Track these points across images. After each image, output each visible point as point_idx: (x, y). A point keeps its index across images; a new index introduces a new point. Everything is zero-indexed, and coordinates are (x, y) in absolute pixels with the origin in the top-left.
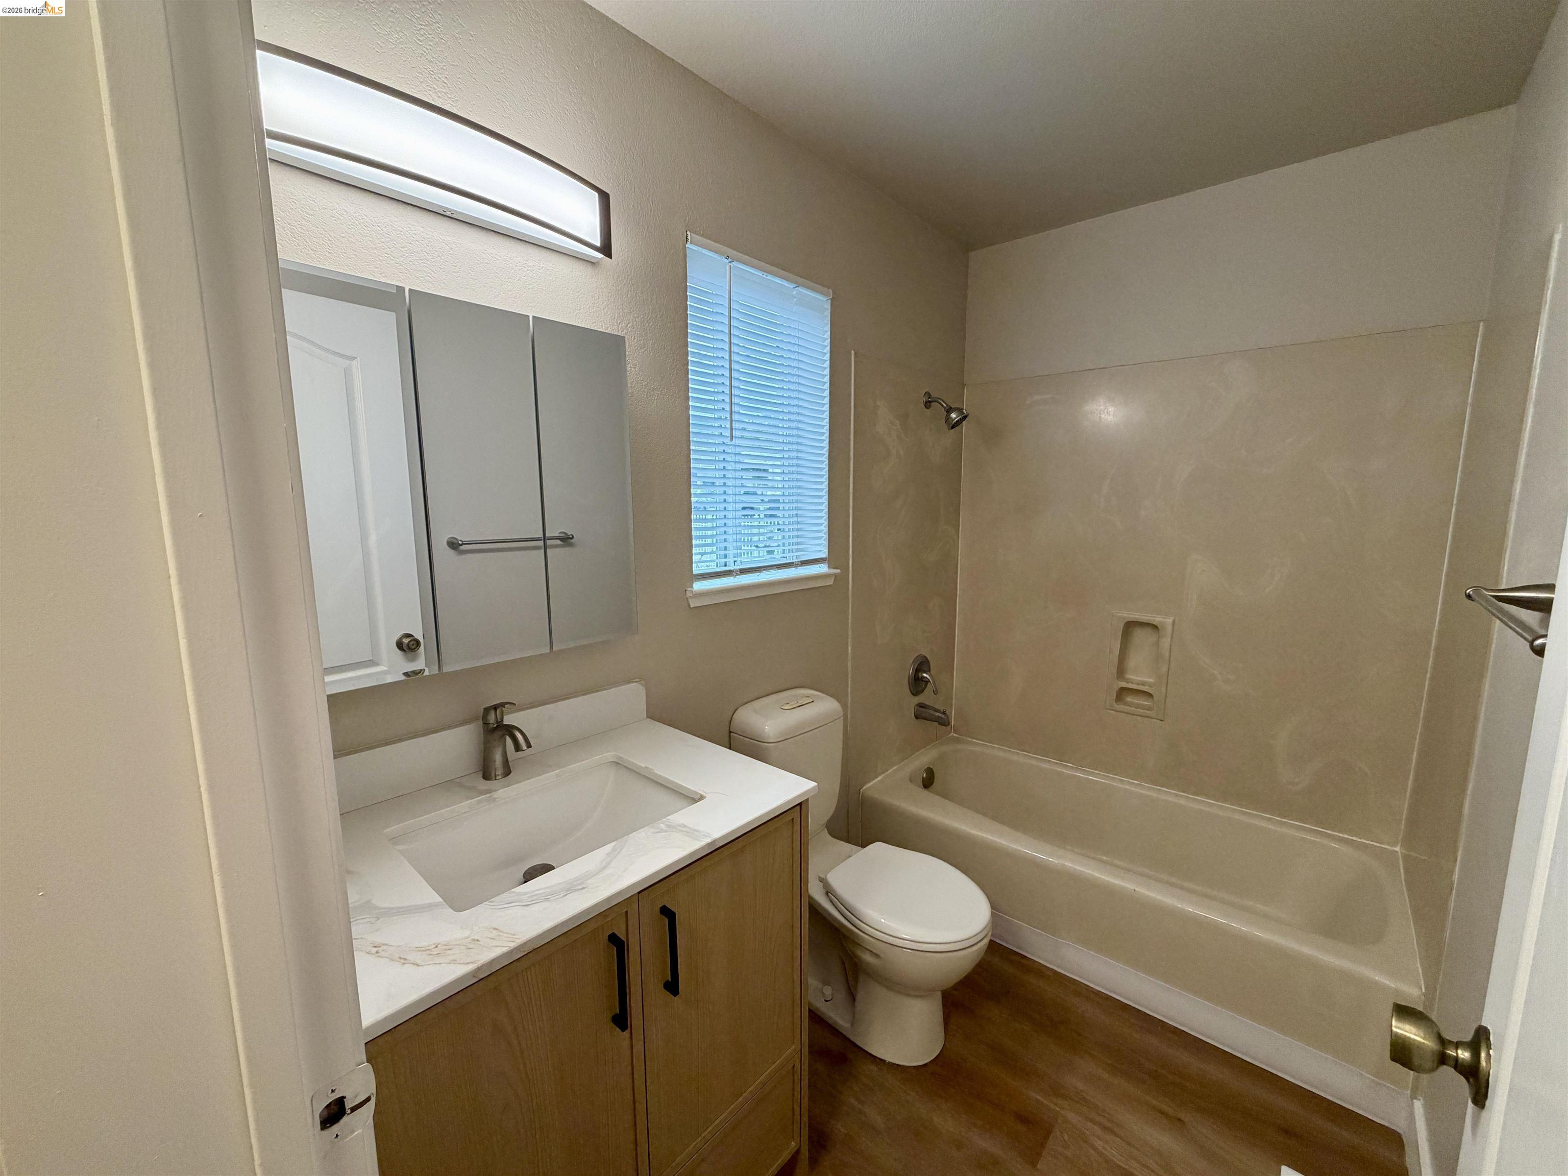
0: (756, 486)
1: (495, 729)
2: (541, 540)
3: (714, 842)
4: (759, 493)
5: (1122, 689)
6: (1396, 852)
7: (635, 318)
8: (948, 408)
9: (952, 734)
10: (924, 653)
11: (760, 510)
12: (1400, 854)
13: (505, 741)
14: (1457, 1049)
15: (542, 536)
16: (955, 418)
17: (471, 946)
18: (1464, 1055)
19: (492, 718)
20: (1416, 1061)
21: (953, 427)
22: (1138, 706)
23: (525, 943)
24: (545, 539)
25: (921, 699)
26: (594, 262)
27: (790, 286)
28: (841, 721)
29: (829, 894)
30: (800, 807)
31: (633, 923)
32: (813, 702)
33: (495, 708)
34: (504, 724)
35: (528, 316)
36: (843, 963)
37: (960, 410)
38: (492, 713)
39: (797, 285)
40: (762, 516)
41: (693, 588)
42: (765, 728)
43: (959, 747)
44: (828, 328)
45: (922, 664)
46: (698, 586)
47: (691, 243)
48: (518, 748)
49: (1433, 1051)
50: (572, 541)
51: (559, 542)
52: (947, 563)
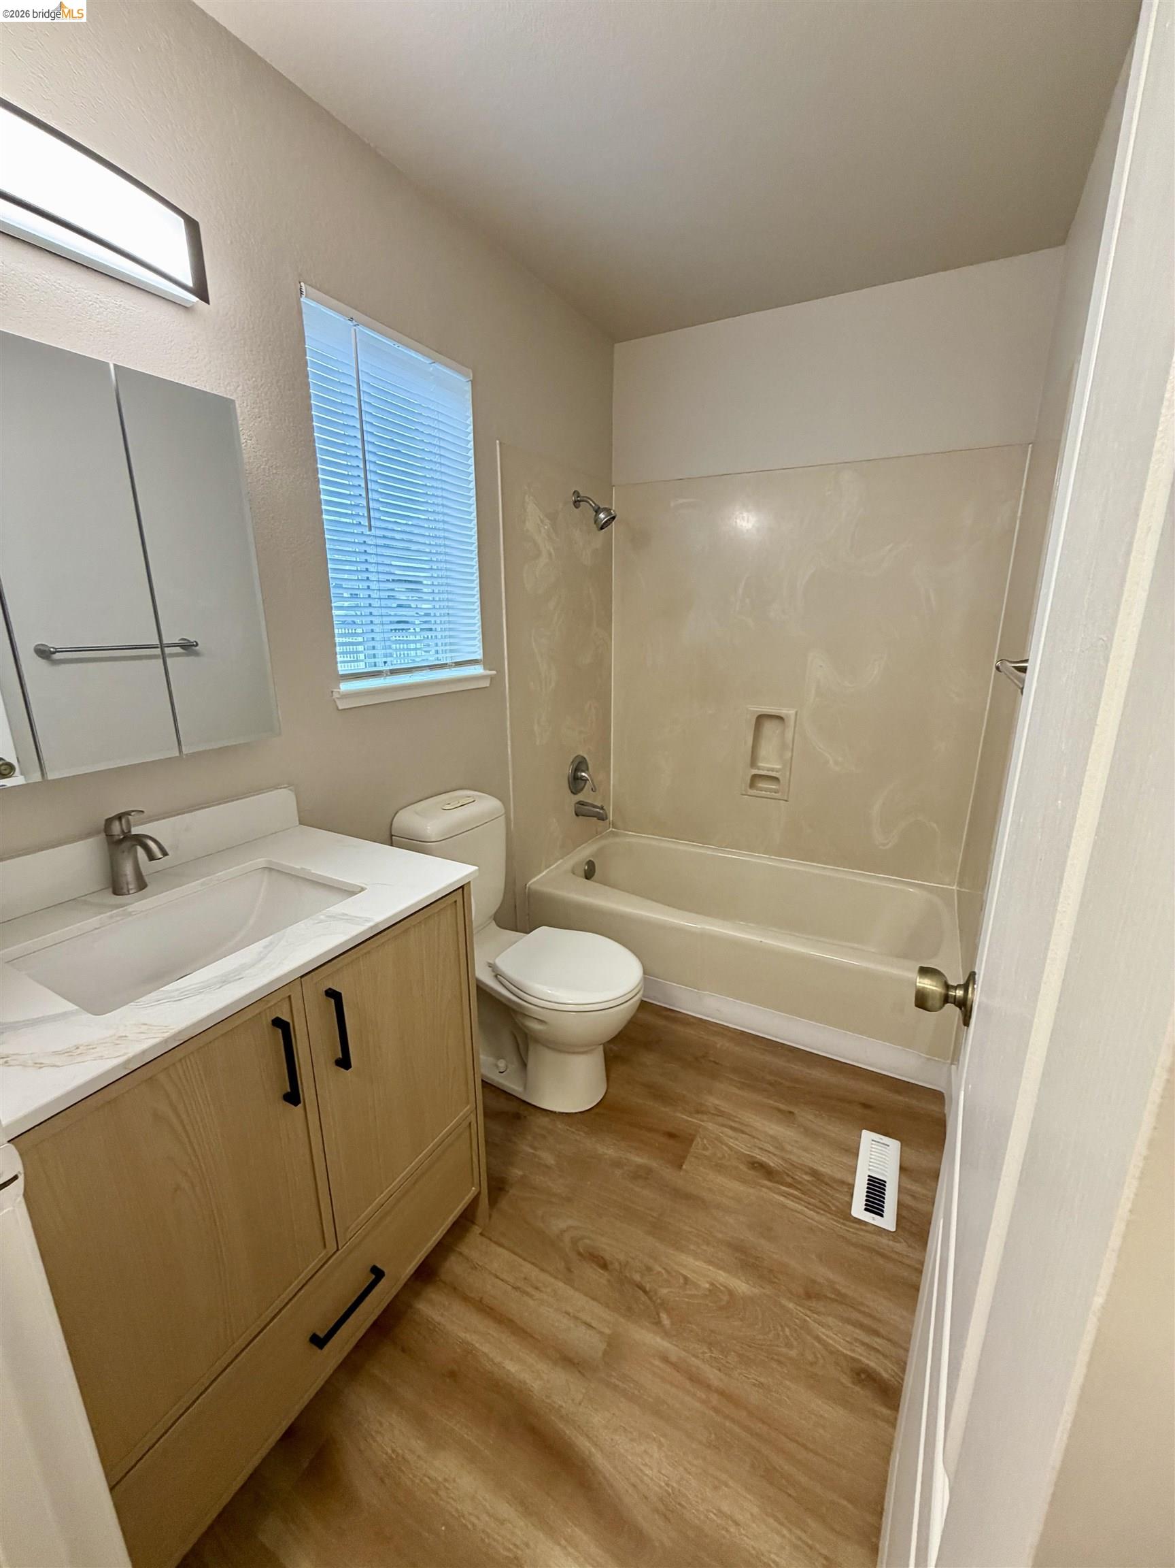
0: (410, 598)
1: (120, 841)
2: (157, 647)
3: (377, 925)
4: (413, 605)
5: (755, 777)
6: (953, 890)
7: (246, 380)
8: (596, 508)
9: (611, 829)
10: (581, 753)
11: (415, 624)
12: (956, 891)
13: (136, 852)
14: (956, 990)
15: (158, 642)
16: (604, 519)
17: (118, 1042)
18: (960, 993)
19: (116, 828)
20: (929, 1004)
21: (602, 528)
22: (766, 790)
23: (180, 1032)
24: (162, 646)
25: (580, 797)
26: (188, 306)
27: (426, 361)
28: (502, 819)
29: (499, 976)
30: (462, 889)
31: (297, 1003)
32: (474, 801)
33: (119, 817)
34: (133, 833)
35: (108, 363)
36: (515, 1037)
37: (608, 511)
38: (117, 823)
39: (433, 361)
40: (418, 630)
41: (340, 689)
42: (427, 829)
43: (617, 840)
44: (470, 413)
45: (580, 764)
46: (345, 687)
47: (306, 297)
48: (151, 857)
49: (941, 993)
50: (197, 648)
51: (179, 650)
52: (601, 663)
